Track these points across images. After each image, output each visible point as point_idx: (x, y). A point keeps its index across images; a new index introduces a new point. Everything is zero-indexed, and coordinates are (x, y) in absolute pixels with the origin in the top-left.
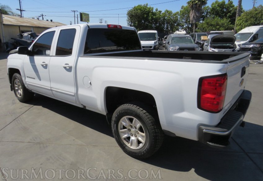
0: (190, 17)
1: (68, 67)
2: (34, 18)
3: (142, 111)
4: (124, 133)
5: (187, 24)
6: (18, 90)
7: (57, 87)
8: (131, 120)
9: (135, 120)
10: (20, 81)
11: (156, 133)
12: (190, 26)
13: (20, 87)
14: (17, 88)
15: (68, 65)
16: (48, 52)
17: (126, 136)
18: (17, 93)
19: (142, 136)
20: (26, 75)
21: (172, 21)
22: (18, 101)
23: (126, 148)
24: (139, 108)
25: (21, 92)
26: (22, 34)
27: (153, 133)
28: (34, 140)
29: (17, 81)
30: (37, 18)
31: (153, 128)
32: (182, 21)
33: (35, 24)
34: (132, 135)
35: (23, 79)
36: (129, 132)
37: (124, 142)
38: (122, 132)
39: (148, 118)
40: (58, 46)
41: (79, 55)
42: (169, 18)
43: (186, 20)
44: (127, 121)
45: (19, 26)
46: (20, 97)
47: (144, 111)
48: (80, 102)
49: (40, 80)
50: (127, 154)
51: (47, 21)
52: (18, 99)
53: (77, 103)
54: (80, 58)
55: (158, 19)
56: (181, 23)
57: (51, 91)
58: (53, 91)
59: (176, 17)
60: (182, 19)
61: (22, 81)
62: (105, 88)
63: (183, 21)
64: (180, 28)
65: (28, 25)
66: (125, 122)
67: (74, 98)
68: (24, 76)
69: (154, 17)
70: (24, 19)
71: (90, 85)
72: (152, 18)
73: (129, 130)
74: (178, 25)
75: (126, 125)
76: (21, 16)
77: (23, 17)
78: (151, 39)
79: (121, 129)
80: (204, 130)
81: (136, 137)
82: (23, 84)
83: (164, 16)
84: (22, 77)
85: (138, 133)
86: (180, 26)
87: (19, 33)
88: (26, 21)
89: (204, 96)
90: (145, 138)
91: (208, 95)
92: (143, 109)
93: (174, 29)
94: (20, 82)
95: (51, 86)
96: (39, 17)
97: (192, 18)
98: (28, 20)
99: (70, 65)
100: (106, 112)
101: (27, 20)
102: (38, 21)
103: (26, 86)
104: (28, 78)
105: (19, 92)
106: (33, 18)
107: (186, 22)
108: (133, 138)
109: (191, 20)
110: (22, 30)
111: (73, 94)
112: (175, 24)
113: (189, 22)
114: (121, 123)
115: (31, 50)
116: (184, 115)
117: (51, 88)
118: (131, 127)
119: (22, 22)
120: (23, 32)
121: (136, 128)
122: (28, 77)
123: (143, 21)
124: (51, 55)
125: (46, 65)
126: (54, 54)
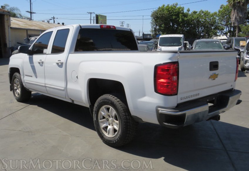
0: (231, 18)
1: (60, 63)
2: (44, 21)
3: (116, 100)
4: (103, 123)
5: (228, 27)
6: (17, 90)
7: (50, 83)
8: (108, 109)
9: (111, 109)
10: (19, 80)
11: (127, 119)
12: (232, 29)
13: (19, 86)
14: (15, 88)
15: (60, 62)
16: (45, 51)
17: (104, 125)
18: (16, 93)
19: (117, 124)
20: (25, 74)
21: (208, 23)
22: (16, 101)
23: (104, 137)
24: (114, 97)
25: (19, 91)
26: (30, 38)
27: (124, 119)
28: (25, 129)
29: (16, 80)
30: (47, 21)
31: (124, 115)
32: (221, 24)
33: (44, 27)
34: (110, 125)
35: (22, 77)
36: (107, 122)
37: (103, 131)
38: (101, 122)
39: (121, 106)
40: (54, 45)
41: (70, 52)
42: (205, 20)
43: (227, 22)
44: (105, 110)
45: (27, 30)
46: (18, 96)
47: (118, 100)
48: (68, 97)
49: (37, 78)
50: (105, 143)
51: (58, 24)
52: (16, 99)
53: (67, 97)
54: (70, 55)
55: (190, 21)
56: (219, 26)
57: (45, 88)
58: (47, 88)
59: (213, 18)
60: (221, 21)
61: (21, 80)
62: (88, 80)
63: (223, 23)
64: (218, 32)
65: (36, 28)
66: (104, 112)
67: (64, 92)
68: (23, 74)
69: (186, 19)
70: (34, 22)
71: (77, 78)
72: (183, 20)
73: (107, 120)
74: (217, 28)
75: (104, 115)
76: (31, 19)
77: (33, 20)
78: (175, 44)
79: (101, 119)
80: (160, 111)
81: (113, 125)
82: (22, 83)
83: (197, 18)
84: (21, 76)
85: (114, 122)
86: (219, 29)
87: (26, 37)
88: (35, 25)
89: (159, 81)
90: (119, 125)
91: (162, 80)
92: (117, 97)
93: (210, 33)
94: (20, 82)
95: (45, 83)
96: (50, 20)
97: (233, 20)
98: (38, 23)
99: (62, 61)
100: (89, 104)
101: (36, 23)
102: (48, 24)
103: (24, 84)
104: (26, 77)
105: (17, 92)
106: (42, 21)
107: (226, 25)
108: (110, 127)
109: (232, 22)
110: (29, 34)
111: (63, 89)
112: (213, 28)
113: (231, 24)
114: (101, 113)
115: (31, 49)
116: (146, 99)
117: (45, 84)
118: (109, 116)
119: (30, 25)
120: (30, 36)
121: (112, 117)
122: (26, 75)
123: (171, 24)
124: (47, 53)
125: (43, 63)
126: (50, 52)
